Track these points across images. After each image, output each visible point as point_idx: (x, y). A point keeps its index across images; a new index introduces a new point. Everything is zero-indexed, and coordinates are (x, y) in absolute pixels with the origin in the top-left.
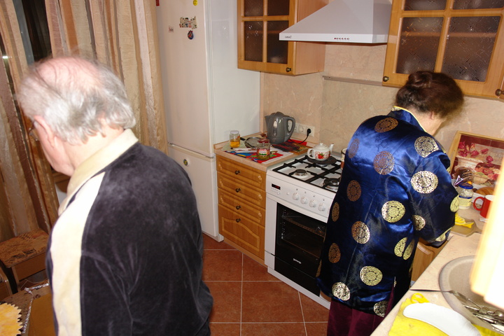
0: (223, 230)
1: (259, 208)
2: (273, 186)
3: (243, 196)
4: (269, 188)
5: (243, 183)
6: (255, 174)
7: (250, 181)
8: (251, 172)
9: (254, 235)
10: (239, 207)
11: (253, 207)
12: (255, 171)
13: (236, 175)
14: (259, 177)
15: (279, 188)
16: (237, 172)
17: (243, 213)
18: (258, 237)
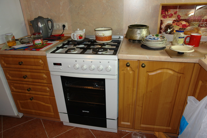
0: (21, 109)
1: (46, 85)
2: (55, 64)
3: (31, 80)
4: (51, 67)
5: (28, 70)
6: (36, 60)
7: (34, 67)
8: (32, 60)
9: (47, 105)
10: (29, 89)
11: (41, 86)
12: (36, 57)
13: (20, 66)
14: (41, 61)
15: (60, 64)
16: (20, 63)
17: (34, 92)
18: (50, 105)
